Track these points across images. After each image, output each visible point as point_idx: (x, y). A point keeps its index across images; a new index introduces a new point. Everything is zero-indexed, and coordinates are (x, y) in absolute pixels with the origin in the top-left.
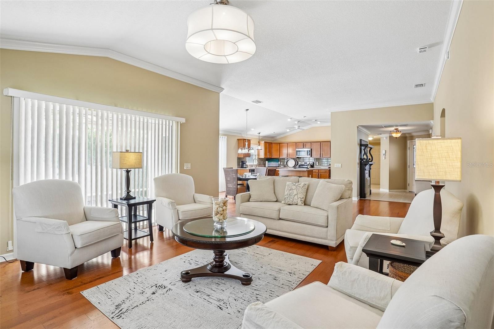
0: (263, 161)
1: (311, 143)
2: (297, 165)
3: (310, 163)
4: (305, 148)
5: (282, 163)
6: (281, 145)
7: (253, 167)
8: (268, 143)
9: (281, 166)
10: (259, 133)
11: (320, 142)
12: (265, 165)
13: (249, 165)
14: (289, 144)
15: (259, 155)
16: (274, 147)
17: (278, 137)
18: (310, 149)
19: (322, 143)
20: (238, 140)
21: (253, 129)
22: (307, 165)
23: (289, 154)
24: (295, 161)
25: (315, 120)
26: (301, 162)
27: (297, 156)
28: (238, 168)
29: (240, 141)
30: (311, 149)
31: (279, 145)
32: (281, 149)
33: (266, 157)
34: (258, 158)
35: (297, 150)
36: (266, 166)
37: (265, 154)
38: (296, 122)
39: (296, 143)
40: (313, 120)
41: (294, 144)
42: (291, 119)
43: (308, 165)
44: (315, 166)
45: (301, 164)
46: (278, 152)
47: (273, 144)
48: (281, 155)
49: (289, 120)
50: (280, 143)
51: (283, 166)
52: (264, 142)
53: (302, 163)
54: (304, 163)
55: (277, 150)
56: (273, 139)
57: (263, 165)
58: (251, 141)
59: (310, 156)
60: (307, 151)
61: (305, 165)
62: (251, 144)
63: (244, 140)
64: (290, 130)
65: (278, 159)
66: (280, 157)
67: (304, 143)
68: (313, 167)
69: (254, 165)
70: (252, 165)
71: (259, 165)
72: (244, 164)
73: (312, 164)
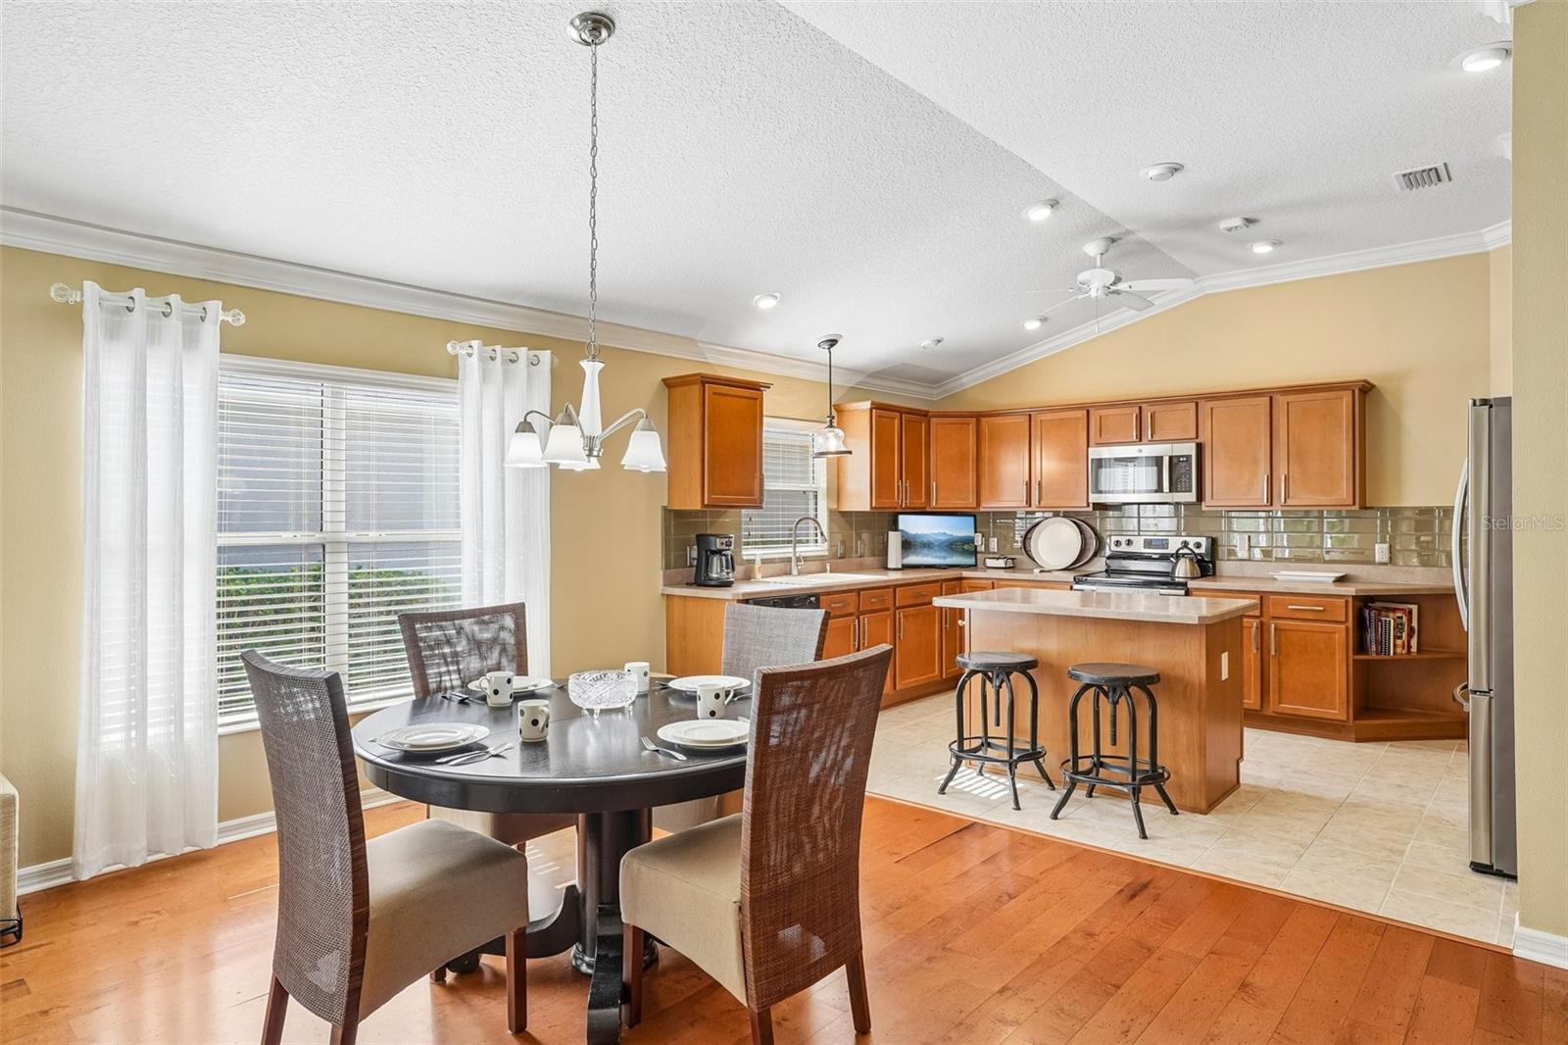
0: (869, 528)
1: (1197, 400)
2: (1095, 554)
3: (1185, 545)
4: (1152, 442)
5: (994, 543)
6: (986, 429)
7: (789, 573)
8: (901, 411)
9: (990, 563)
10: (833, 342)
11: (1270, 395)
12: (885, 553)
13: (764, 561)
14: (1038, 418)
15: (837, 491)
16: (944, 445)
17: (969, 380)
18: (1190, 449)
19: (1281, 401)
20: (669, 383)
21: (766, 304)
22: (1164, 558)
23: (1040, 483)
24: (1082, 532)
25: (1238, 222)
26: (1123, 539)
27: (1094, 498)
28: (668, 582)
29: (678, 391)
30: (1200, 448)
31: (972, 429)
32: (986, 452)
33: (883, 503)
34: (831, 512)
35: (1095, 453)
36: (891, 565)
37: (881, 482)
38: (1093, 249)
39: (1088, 409)
40: (1224, 225)
41: (1078, 419)
42: (1054, 204)
43: (1177, 556)
44: (1225, 566)
45: (1124, 548)
46: (966, 474)
47: (934, 420)
48: (984, 493)
50: (978, 416)
51: (1001, 563)
52: (867, 405)
53: (1129, 543)
54: (1148, 544)
55: (963, 460)
56: (935, 392)
57: (869, 560)
58: (766, 394)
59: (1191, 497)
60: (1171, 458)
61: (1154, 556)
62: (764, 413)
63: (705, 381)
64: (1044, 320)
65: (972, 519)
66: (978, 504)
67: (1144, 406)
68: (1214, 574)
69: (798, 559)
70: (789, 560)
71: (840, 558)
72: (716, 560)
73: (1202, 550)
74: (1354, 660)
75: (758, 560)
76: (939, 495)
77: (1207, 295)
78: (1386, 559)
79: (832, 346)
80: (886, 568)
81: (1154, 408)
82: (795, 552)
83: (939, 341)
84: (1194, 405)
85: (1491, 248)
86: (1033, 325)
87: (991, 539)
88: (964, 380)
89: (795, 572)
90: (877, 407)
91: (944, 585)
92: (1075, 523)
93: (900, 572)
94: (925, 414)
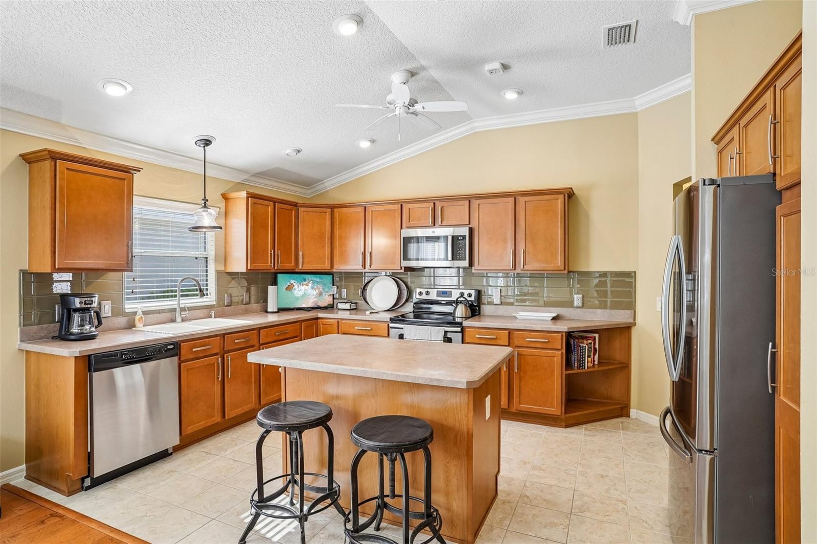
1: (469, 199)
2: (407, 301)
3: (462, 295)
4: (441, 226)
5: (344, 292)
6: (337, 215)
7: (172, 321)
8: (275, 201)
9: (341, 306)
10: (207, 142)
11: (514, 196)
12: (266, 301)
13: (144, 313)
14: (370, 209)
15: (224, 257)
16: (308, 226)
17: (330, 184)
18: (465, 231)
19: (521, 200)
20: (29, 159)
22: (449, 303)
23: (371, 254)
24: (398, 286)
25: (496, 65)
26: (424, 291)
27: (406, 264)
28: (25, 338)
29: (36, 166)
30: (471, 231)
31: (328, 216)
32: (337, 232)
33: (260, 266)
34: (218, 273)
35: (407, 232)
36: (269, 310)
37: (255, 250)
38: (398, 78)
39: (401, 204)
40: (488, 67)
41: (395, 210)
42: (359, 20)
43: (457, 302)
44: (486, 309)
45: (424, 297)
46: (323, 247)
47: (301, 209)
48: (336, 259)
49: (348, 29)
50: (333, 207)
51: (347, 306)
52: (243, 194)
53: (427, 293)
54: (439, 294)
55: (322, 237)
56: (308, 192)
57: (255, 306)
58: (136, 176)
59: (466, 263)
60: (453, 237)
61: (443, 302)
62: (134, 193)
63: (54, 156)
64: (373, 141)
65: (331, 276)
66: (332, 266)
67: (437, 203)
68: (479, 314)
69: (183, 310)
70: (174, 310)
71: (226, 306)
72: (76, 317)
73: (472, 298)
74: (566, 375)
75: (140, 312)
76: (305, 260)
77: (476, 132)
78: (580, 305)
79: (207, 145)
80: (266, 312)
81: (444, 204)
82: (179, 304)
83: (299, 151)
84: (468, 202)
85: (638, 110)
86: (365, 145)
87: (343, 290)
88: (327, 184)
89: (179, 319)
90: (251, 196)
91: (303, 323)
92: (393, 279)
93: (276, 315)
94: (295, 205)
